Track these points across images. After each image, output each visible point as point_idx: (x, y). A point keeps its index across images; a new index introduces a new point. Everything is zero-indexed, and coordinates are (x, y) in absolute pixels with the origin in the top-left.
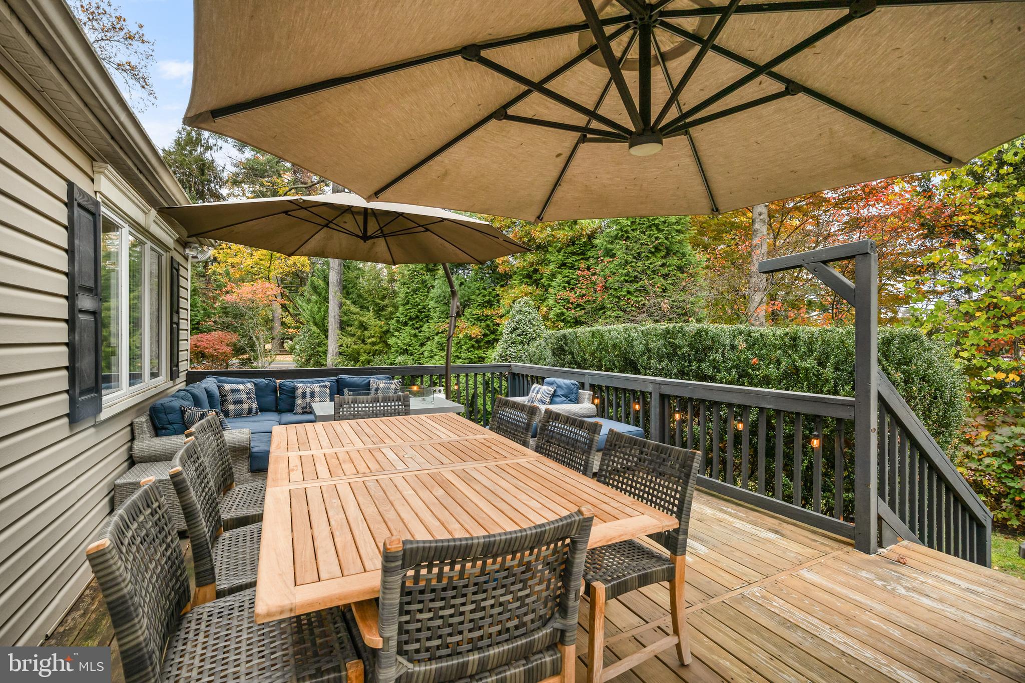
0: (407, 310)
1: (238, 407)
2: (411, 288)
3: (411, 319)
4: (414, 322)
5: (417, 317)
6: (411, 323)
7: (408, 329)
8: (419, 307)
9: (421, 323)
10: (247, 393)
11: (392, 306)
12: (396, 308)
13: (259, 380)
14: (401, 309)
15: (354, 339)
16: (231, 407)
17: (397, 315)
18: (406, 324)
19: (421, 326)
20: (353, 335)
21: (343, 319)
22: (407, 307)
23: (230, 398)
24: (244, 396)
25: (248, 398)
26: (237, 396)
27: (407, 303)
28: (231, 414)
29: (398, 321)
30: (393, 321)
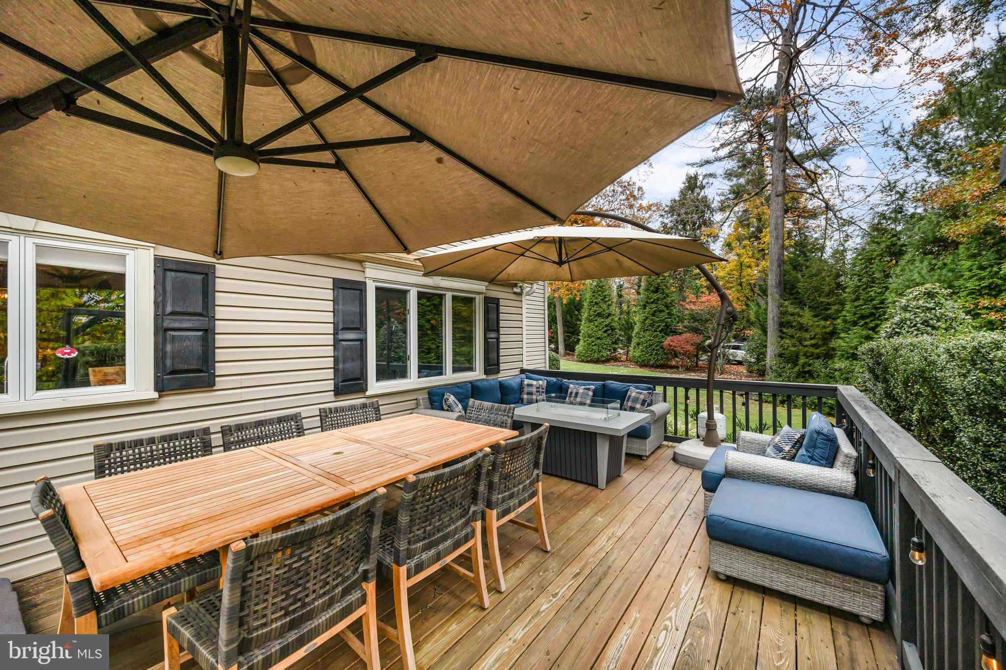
0: (856, 307)
1: (530, 397)
2: (864, 280)
3: (863, 317)
4: (868, 320)
5: (872, 314)
6: (862, 322)
7: (857, 329)
8: (874, 302)
9: (879, 322)
10: (537, 388)
11: (839, 303)
12: (842, 304)
13: (552, 379)
14: (848, 307)
15: (793, 341)
16: (525, 396)
17: (844, 313)
18: (855, 323)
19: (877, 326)
20: (792, 337)
21: (783, 320)
22: (856, 304)
23: (526, 390)
24: (534, 390)
25: (537, 391)
26: (530, 389)
27: (858, 299)
28: (525, 401)
29: (845, 321)
30: (839, 321)
